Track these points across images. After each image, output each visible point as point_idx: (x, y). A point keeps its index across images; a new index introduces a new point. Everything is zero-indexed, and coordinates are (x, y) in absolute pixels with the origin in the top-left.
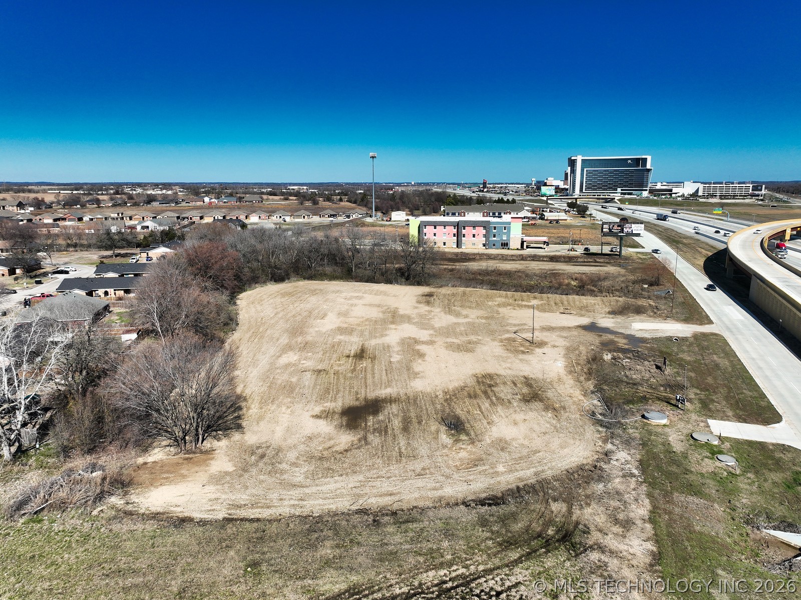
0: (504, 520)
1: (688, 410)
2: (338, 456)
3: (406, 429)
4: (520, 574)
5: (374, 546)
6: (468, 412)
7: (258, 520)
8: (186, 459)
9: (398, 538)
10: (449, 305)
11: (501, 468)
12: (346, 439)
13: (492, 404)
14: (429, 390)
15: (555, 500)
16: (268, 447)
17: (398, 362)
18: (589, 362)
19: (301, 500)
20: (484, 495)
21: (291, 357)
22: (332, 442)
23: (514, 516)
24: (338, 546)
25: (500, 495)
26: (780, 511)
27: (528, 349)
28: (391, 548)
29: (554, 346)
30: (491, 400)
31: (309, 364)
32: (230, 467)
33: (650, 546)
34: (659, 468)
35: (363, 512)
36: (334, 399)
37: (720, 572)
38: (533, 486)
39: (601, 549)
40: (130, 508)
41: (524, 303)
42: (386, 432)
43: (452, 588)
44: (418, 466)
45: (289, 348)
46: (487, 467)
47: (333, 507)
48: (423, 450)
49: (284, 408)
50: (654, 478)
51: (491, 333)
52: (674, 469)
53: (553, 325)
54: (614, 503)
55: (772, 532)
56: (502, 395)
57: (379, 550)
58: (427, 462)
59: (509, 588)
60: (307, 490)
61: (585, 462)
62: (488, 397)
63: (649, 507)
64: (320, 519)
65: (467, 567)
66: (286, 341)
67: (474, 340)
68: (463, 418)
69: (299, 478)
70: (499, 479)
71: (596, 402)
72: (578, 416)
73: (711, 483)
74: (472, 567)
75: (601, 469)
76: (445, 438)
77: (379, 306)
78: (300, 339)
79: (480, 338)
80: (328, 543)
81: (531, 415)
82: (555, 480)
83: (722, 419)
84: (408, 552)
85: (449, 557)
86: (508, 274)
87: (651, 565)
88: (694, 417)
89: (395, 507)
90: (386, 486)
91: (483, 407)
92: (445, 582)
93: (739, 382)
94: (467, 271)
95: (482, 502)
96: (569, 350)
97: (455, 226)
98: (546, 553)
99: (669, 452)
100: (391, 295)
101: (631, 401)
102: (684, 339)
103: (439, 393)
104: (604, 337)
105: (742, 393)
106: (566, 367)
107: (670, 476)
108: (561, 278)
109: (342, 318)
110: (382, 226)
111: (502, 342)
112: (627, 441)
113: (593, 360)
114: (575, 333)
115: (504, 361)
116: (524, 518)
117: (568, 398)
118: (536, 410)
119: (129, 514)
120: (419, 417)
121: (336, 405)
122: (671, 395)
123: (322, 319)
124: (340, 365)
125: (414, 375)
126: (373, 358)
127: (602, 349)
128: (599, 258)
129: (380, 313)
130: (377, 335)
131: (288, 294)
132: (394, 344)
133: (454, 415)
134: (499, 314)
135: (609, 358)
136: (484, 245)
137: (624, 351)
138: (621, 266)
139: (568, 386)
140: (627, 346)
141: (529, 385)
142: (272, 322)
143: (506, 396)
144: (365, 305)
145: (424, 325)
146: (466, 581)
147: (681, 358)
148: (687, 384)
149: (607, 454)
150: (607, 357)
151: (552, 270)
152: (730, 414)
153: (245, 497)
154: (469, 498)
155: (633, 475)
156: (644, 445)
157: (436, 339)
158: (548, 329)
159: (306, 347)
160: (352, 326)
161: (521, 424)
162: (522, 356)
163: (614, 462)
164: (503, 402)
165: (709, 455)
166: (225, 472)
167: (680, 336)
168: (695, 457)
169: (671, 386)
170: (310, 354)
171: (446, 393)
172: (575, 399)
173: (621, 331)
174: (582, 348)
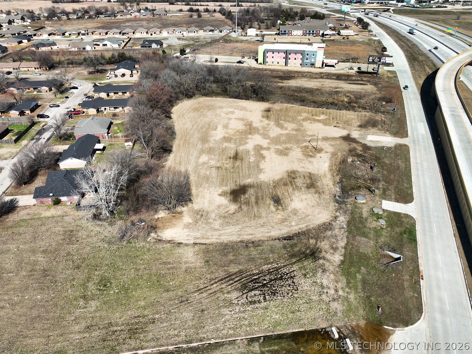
0: (292, 246)
1: (376, 195)
2: (231, 216)
3: (257, 203)
4: (295, 267)
5: (246, 255)
6: (283, 194)
7: (205, 244)
8: (173, 216)
9: (254, 253)
10: (278, 118)
11: (293, 224)
12: (233, 207)
13: (294, 189)
14: (266, 180)
15: (312, 238)
16: (203, 211)
17: (253, 162)
18: (340, 163)
19: (219, 236)
20: (286, 235)
21: (204, 158)
22: (228, 209)
23: (295, 245)
24: (234, 255)
25: (292, 235)
26: (393, 244)
27: (314, 154)
28: (252, 256)
29: (326, 152)
30: (293, 187)
31: (213, 163)
32: (190, 221)
33: (342, 258)
34: (354, 225)
35: (242, 242)
36: (226, 186)
37: (362, 268)
38: (304, 232)
39: (324, 258)
40: (159, 238)
41: (317, 118)
42: (249, 204)
43: (272, 271)
44: (261, 221)
45: (202, 152)
46: (288, 223)
47: (231, 239)
48: (264, 214)
49: (206, 190)
50: (351, 229)
51: (298, 142)
52: (360, 226)
53: (329, 136)
54: (333, 240)
55: (388, 252)
56: (298, 184)
57: (248, 257)
58: (265, 220)
59: (291, 272)
60: (221, 232)
61: (326, 221)
62: (292, 185)
63: (346, 242)
64: (227, 245)
65: (277, 264)
66: (201, 147)
67: (289, 147)
68: (281, 197)
69: (217, 227)
70: (292, 228)
71: (338, 189)
72: (328, 197)
73: (372, 232)
74: (279, 264)
75: (332, 225)
76: (273, 208)
77: (242, 119)
78: (207, 145)
79: (292, 145)
80: (231, 254)
81: (309, 196)
82: (313, 229)
83: (389, 200)
84: (258, 258)
85: (272, 260)
86: (310, 91)
87: (340, 265)
88: (377, 198)
89: (253, 240)
90: (250, 231)
91: (289, 191)
92: (270, 269)
93: (404, 178)
94: (289, 88)
95: (285, 239)
96: (334, 154)
97: (284, 53)
98: (305, 260)
99: (361, 217)
100: (249, 110)
101: (353, 189)
102: (389, 148)
103: (271, 182)
104: (352, 146)
105: (403, 185)
106: (329, 166)
107: (358, 228)
108: (340, 95)
109: (225, 130)
110: (242, 42)
111: (302, 149)
112: (345, 211)
113: (343, 162)
114: (338, 142)
115: (301, 162)
116: (299, 245)
117: (326, 186)
118: (311, 193)
119: (160, 240)
120: (262, 196)
121: (227, 189)
122: (372, 186)
123: (215, 130)
124: (227, 164)
125: (260, 171)
126: (242, 160)
127: (348, 155)
128: (365, 77)
129: (244, 126)
130: (243, 143)
131: (196, 110)
132: (251, 150)
133: (277, 196)
134: (303, 127)
135: (351, 161)
136: (301, 65)
137: (359, 156)
138: (375, 84)
139: (327, 179)
140: (361, 153)
141: (311, 178)
142: (192, 132)
143: (300, 185)
144: (236, 119)
145: (265, 136)
146: (277, 269)
147: (384, 162)
148: (381, 179)
149: (336, 217)
150: (350, 160)
151: (336, 88)
152: (393, 197)
153: (199, 234)
154: (280, 237)
155: (343, 228)
156: (352, 213)
157: (271, 146)
158: (325, 139)
159: (210, 151)
160: (231, 136)
161: (304, 201)
162: (310, 159)
163: (337, 222)
164: (298, 188)
165: (376, 219)
166: (189, 223)
167: (389, 146)
168: (369, 220)
169: (373, 180)
170: (213, 156)
171: (274, 182)
172: (329, 187)
173: (361, 141)
174: (339, 154)
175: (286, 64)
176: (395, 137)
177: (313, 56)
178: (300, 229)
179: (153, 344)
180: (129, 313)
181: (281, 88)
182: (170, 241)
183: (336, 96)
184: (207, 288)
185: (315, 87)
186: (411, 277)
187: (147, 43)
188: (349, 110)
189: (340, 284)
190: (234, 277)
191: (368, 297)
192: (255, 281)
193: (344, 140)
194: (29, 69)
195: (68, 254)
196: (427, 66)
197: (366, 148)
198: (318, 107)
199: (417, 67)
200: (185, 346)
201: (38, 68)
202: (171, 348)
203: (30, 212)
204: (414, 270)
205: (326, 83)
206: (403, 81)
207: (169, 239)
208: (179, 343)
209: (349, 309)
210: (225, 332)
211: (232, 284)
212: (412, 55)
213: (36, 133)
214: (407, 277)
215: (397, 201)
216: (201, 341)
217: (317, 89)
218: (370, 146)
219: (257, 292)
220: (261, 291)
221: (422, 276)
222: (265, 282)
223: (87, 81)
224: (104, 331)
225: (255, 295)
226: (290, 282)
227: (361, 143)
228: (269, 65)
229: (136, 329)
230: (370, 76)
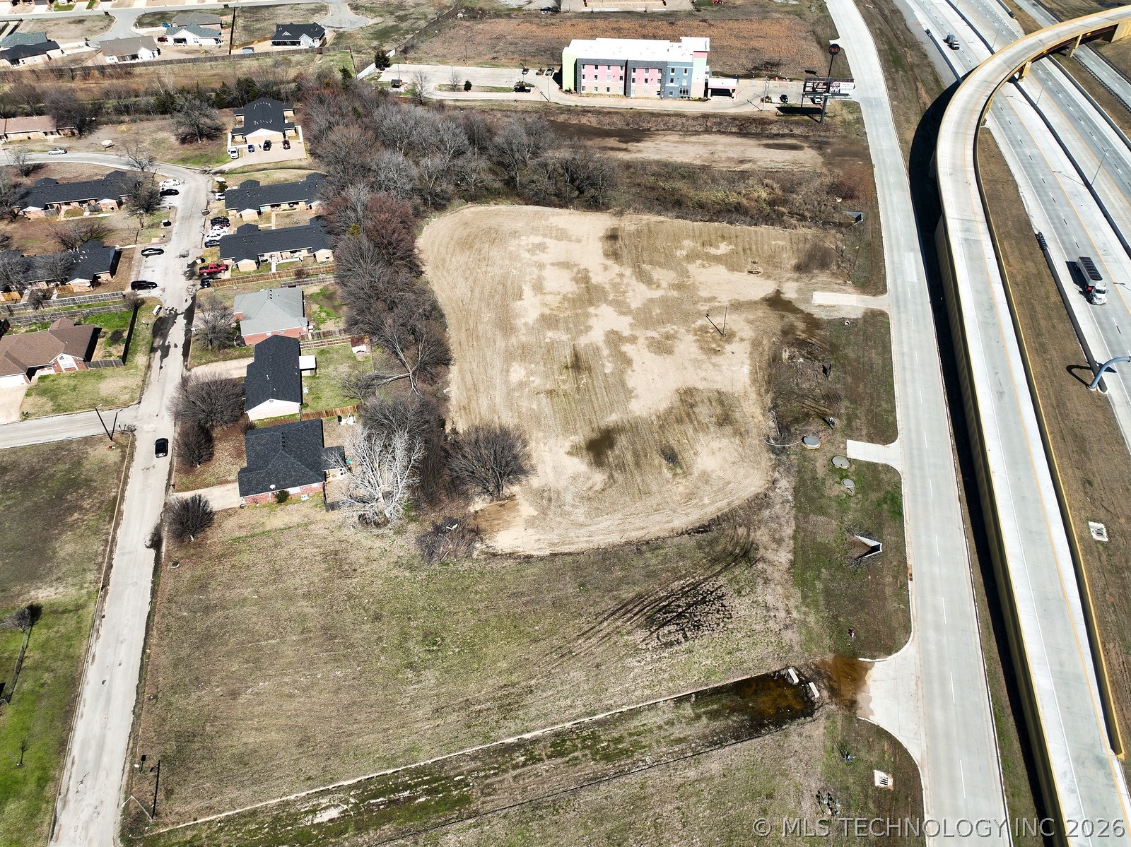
0: (712, 543)
1: (836, 429)
2: (600, 496)
3: (637, 464)
4: (722, 580)
5: (642, 567)
6: (679, 441)
7: (571, 554)
8: (501, 506)
9: (654, 561)
10: (637, 258)
11: (706, 501)
12: (599, 478)
13: (696, 430)
14: (645, 415)
15: (740, 526)
16: (550, 490)
17: (612, 373)
18: (769, 364)
19: (590, 536)
20: (698, 525)
21: (518, 372)
22: (591, 482)
23: (715, 541)
24: (622, 570)
25: (707, 524)
26: (868, 524)
27: (719, 346)
28: (651, 568)
29: (742, 340)
30: (694, 425)
31: (537, 381)
32: (533, 512)
33: (790, 556)
34: (805, 493)
35: (628, 543)
36: (576, 433)
37: (823, 570)
38: (726, 516)
39: (764, 560)
40: (491, 550)
41: (713, 251)
42: (625, 468)
43: (689, 591)
44: (653, 502)
45: (509, 357)
46: (698, 500)
47: (611, 541)
48: (654, 488)
49: (542, 445)
50: (801, 503)
51: (686, 318)
52: (814, 494)
53: (742, 299)
54: (775, 526)
55: (860, 537)
56: (701, 418)
57: (646, 570)
58: (658, 498)
59: (717, 589)
60: (593, 528)
61: (759, 491)
62: (691, 422)
63: (794, 528)
64: (606, 551)
65: (694, 578)
66: (504, 344)
67: (672, 332)
68: (676, 449)
69: (582, 519)
70: (705, 510)
71: (772, 424)
72: (757, 442)
73: (834, 504)
74: (697, 578)
75: (770, 497)
76: (667, 474)
77: (566, 265)
78: (513, 340)
79: (675, 327)
80: (617, 568)
81: (725, 441)
82: (741, 509)
83: (857, 440)
84: (662, 570)
85: (684, 572)
86: (689, 173)
87: (789, 569)
88: (838, 437)
89: (647, 538)
90: (638, 522)
91: (688, 434)
92: (684, 588)
93: (882, 391)
94: (644, 165)
95: (697, 530)
96: (756, 344)
97: (622, 67)
98: (735, 565)
99: (814, 478)
100: (574, 238)
101: (796, 420)
102: (854, 322)
103: (654, 418)
104: (786, 320)
105: (880, 406)
106: (751, 373)
107: (811, 500)
108: (750, 182)
109: (539, 296)
110: (509, 16)
111: (696, 335)
112: (788, 468)
113: (774, 360)
114: (760, 313)
115: (700, 368)
116: (722, 541)
117: (751, 419)
118: (727, 436)
119: (494, 555)
120: (644, 449)
121: (579, 438)
122: (827, 410)
123: (520, 299)
124: (564, 382)
125: (629, 394)
126: (589, 369)
127: (782, 342)
128: (797, 123)
129: (573, 283)
130: (582, 328)
131: (466, 244)
132: (601, 344)
133: (669, 446)
134: (689, 277)
135: (787, 357)
136: (659, 94)
137: (801, 344)
138: (819, 146)
139: (751, 402)
140: (804, 336)
141: (721, 403)
142: (475, 308)
143: (704, 419)
144: (553, 264)
145: (621, 307)
146: (695, 586)
147: (846, 355)
148: (843, 394)
149: (774, 482)
150: (785, 355)
151: (742, 162)
152: (864, 433)
153: (555, 537)
154: (689, 528)
155: (788, 501)
156: (799, 472)
157: (637, 333)
158: (737, 306)
159: (524, 353)
160: (554, 312)
161: (717, 454)
162: (715, 359)
163: (778, 490)
164: (701, 428)
165: (838, 479)
166: (533, 516)
167: (853, 316)
168: (829, 482)
169: (831, 398)
170: (533, 365)
171: (658, 417)
172: (756, 420)
173: (802, 307)
174: (765, 342)
175: (626, 92)
176: (864, 293)
177: (685, 74)
178: (719, 510)
179: (540, 722)
180: (490, 682)
181: (628, 166)
182: (510, 554)
183: (742, 185)
184: (595, 630)
185: (698, 162)
186: (895, 577)
187: (287, 34)
188: (772, 225)
189: (792, 600)
190: (630, 607)
191: (835, 618)
192: (665, 610)
193: (770, 305)
194: (31, 135)
195: (350, 596)
196: (922, 81)
197: (813, 323)
198: (711, 220)
199: (902, 88)
200: (587, 720)
201: (52, 133)
202: (568, 725)
203: (241, 521)
204: (899, 566)
205: (720, 148)
206: (874, 133)
207: (509, 551)
208: (580, 717)
209: (810, 639)
210: (638, 693)
211: (632, 618)
212: (892, 48)
213: (150, 331)
214: (889, 579)
215: (871, 440)
216: (609, 710)
217: (704, 168)
218: (819, 319)
219: (672, 628)
220: (678, 624)
221: (911, 575)
222: (680, 610)
223: (188, 166)
224: (463, 713)
225: (670, 632)
226: (718, 605)
227: (802, 312)
228: (588, 95)
229: (509, 704)
230: (807, 122)
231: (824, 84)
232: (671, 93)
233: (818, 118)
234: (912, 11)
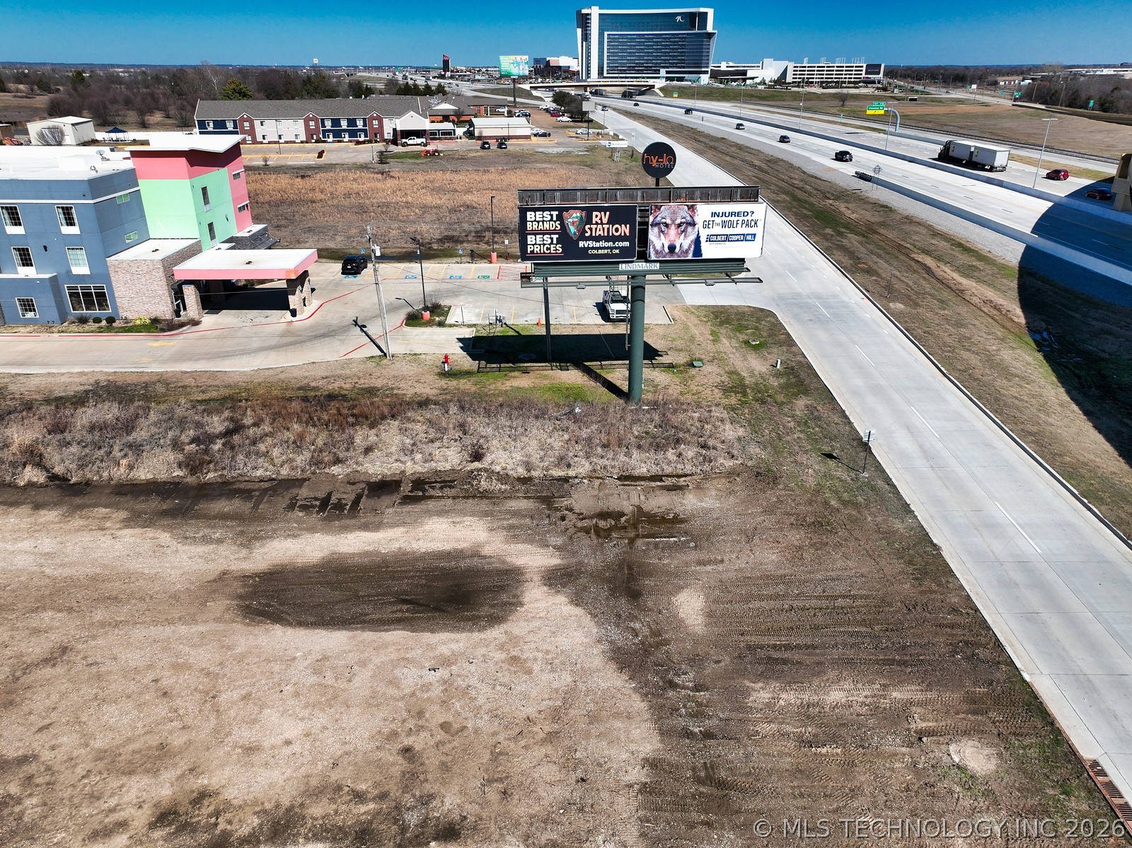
177: (66, 230)
199: (883, 267)
212: (797, 200)
230: (574, 395)
231: (618, 215)
232: (28, 305)
233: (618, 374)
234: (808, 160)
